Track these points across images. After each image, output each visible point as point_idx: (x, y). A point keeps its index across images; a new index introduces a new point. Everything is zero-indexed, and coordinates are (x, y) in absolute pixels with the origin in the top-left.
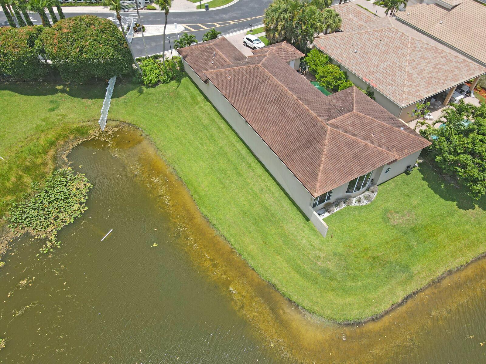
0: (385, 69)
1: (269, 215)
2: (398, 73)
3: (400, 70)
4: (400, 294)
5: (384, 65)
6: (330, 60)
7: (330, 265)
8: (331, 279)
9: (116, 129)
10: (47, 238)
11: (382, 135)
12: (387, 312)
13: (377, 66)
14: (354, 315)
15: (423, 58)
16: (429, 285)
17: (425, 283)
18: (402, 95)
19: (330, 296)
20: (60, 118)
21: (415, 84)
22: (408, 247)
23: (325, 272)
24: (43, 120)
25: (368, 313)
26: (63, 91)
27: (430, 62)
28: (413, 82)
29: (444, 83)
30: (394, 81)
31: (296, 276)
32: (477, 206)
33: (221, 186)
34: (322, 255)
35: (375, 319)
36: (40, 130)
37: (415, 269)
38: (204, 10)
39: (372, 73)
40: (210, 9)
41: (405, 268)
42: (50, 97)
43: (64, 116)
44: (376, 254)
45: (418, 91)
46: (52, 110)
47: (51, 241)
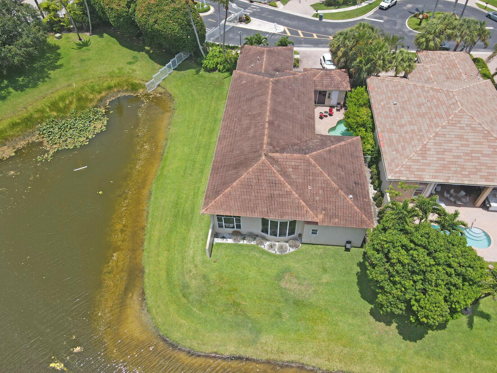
0: (406, 132)
1: (190, 216)
3: (420, 140)
4: (231, 349)
6: (368, 105)
7: (194, 283)
8: (184, 296)
9: (158, 95)
10: (48, 151)
11: (321, 192)
12: (207, 356)
13: (402, 126)
14: (175, 336)
16: (268, 362)
17: (265, 357)
18: (397, 166)
19: (172, 308)
20: (130, 71)
21: (424, 161)
22: (278, 314)
23: (185, 287)
24: (118, 69)
25: (188, 344)
26: (147, 52)
28: (424, 158)
29: (467, 176)
31: (163, 274)
33: (182, 174)
34: (194, 271)
36: (112, 75)
37: (264, 338)
38: (318, 19)
40: (324, 20)
41: (257, 331)
42: (136, 53)
43: (134, 71)
44: (239, 300)
45: (423, 170)
46: (130, 63)
47: (48, 155)
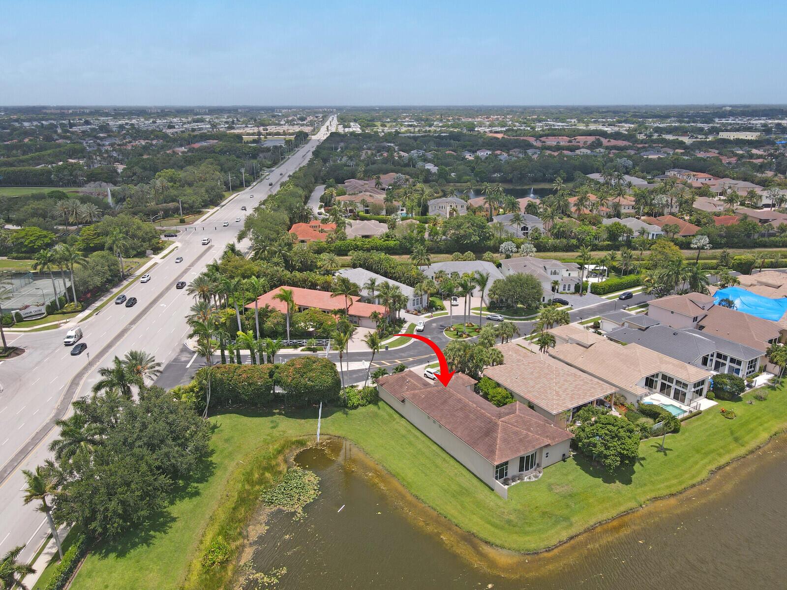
0: (539, 389)
1: (464, 491)
2: (549, 391)
3: (550, 389)
4: (564, 535)
5: (538, 386)
6: (498, 385)
7: (512, 517)
8: (514, 526)
10: (295, 512)
11: (538, 428)
12: (556, 547)
13: (533, 387)
14: (532, 546)
15: (565, 380)
16: (585, 531)
17: (582, 529)
18: (552, 406)
19: (515, 537)
20: (282, 433)
21: (562, 398)
22: (568, 506)
23: (509, 522)
24: (268, 435)
25: (542, 545)
26: (280, 414)
27: (572, 384)
28: (560, 397)
29: (584, 398)
30: (546, 397)
31: (489, 526)
32: (617, 481)
34: (506, 511)
35: (549, 550)
36: (266, 443)
37: (573, 520)
38: (384, 350)
39: (529, 392)
40: (389, 349)
41: (566, 519)
42: (270, 418)
43: (284, 432)
44: (544, 510)
45: (565, 403)
46: (273, 427)
47: (299, 513)
